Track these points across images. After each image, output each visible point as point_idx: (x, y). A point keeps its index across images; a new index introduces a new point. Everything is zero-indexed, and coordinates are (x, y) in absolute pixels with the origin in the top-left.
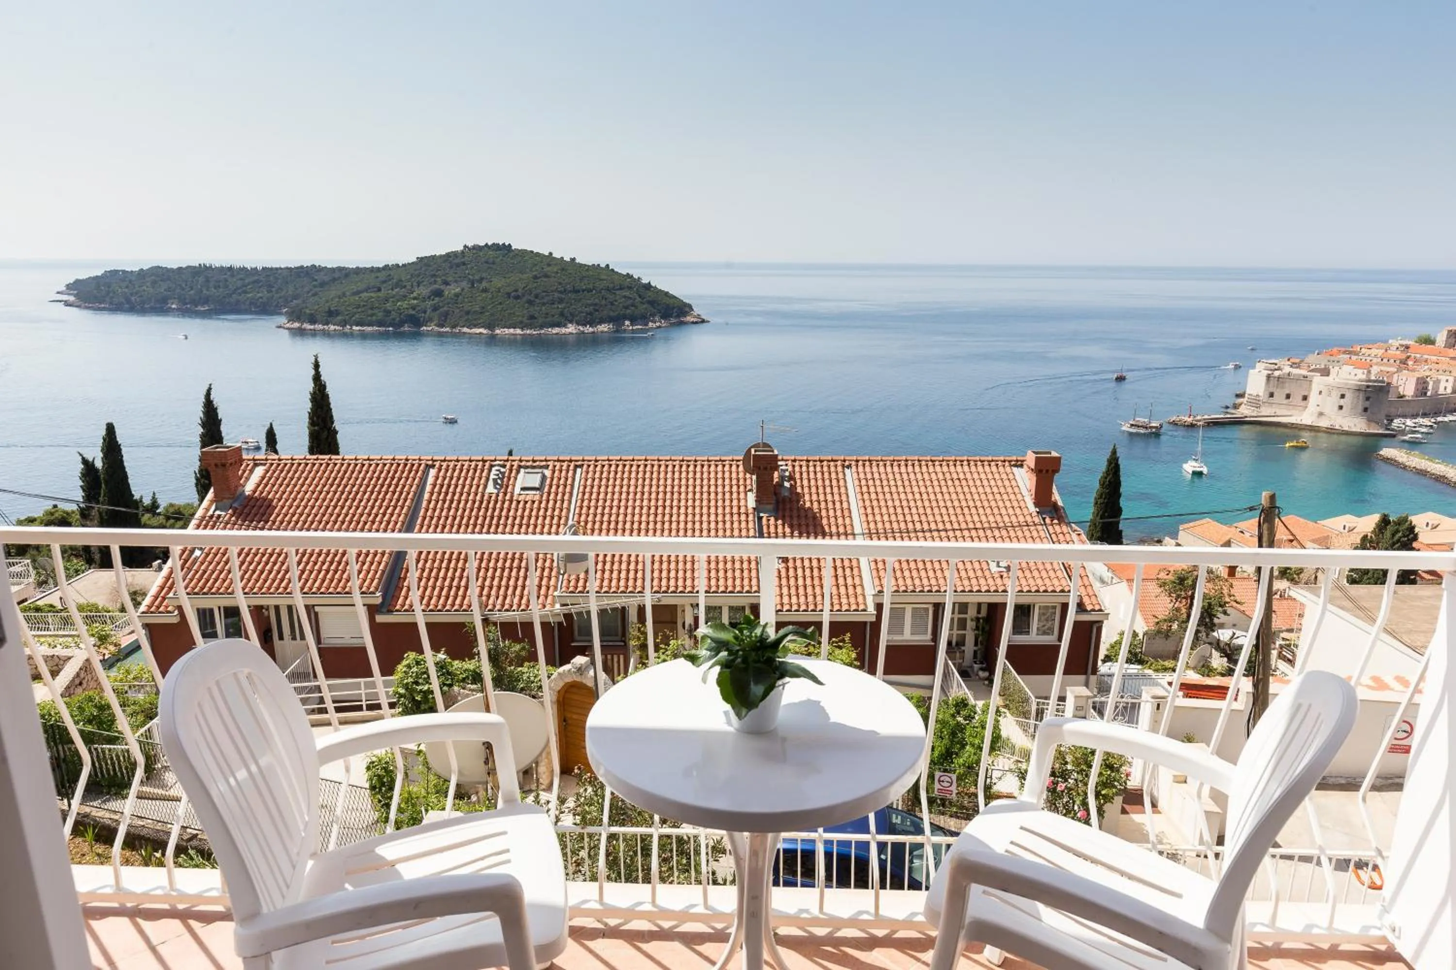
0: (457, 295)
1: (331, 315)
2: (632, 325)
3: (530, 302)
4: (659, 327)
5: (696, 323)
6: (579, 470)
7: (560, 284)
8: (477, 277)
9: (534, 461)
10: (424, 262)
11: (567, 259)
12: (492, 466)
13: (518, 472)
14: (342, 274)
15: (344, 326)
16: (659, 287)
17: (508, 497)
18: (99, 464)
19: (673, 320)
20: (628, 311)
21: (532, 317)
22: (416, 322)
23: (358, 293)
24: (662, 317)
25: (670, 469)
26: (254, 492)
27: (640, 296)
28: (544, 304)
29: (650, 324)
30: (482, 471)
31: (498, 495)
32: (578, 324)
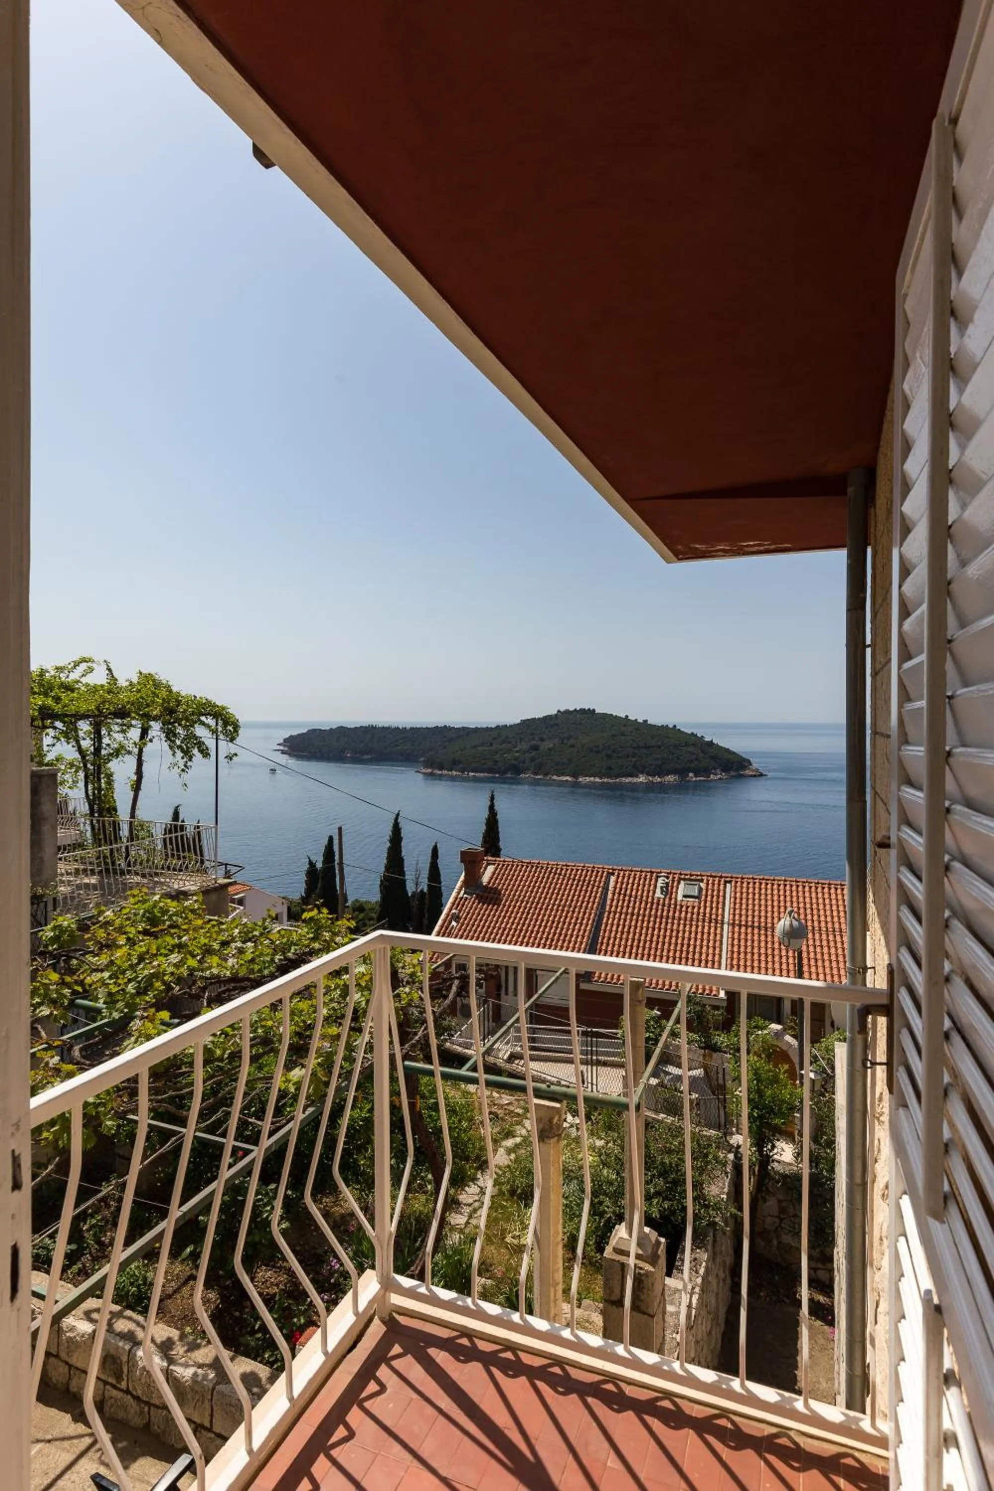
0: (550, 749)
1: (454, 764)
2: (696, 776)
3: (609, 756)
4: (720, 779)
5: (755, 776)
6: (728, 885)
7: (634, 741)
8: (566, 735)
9: (691, 875)
10: (528, 724)
11: (640, 720)
12: (658, 877)
13: (679, 883)
14: (465, 732)
15: (463, 772)
16: (721, 745)
17: (673, 902)
18: (319, 865)
19: (733, 773)
20: (692, 765)
21: (609, 768)
22: (517, 770)
23: (475, 747)
24: (723, 771)
25: (807, 889)
26: (489, 883)
27: (703, 752)
28: (619, 757)
29: (712, 776)
30: (651, 880)
31: (664, 900)
32: (648, 774)
